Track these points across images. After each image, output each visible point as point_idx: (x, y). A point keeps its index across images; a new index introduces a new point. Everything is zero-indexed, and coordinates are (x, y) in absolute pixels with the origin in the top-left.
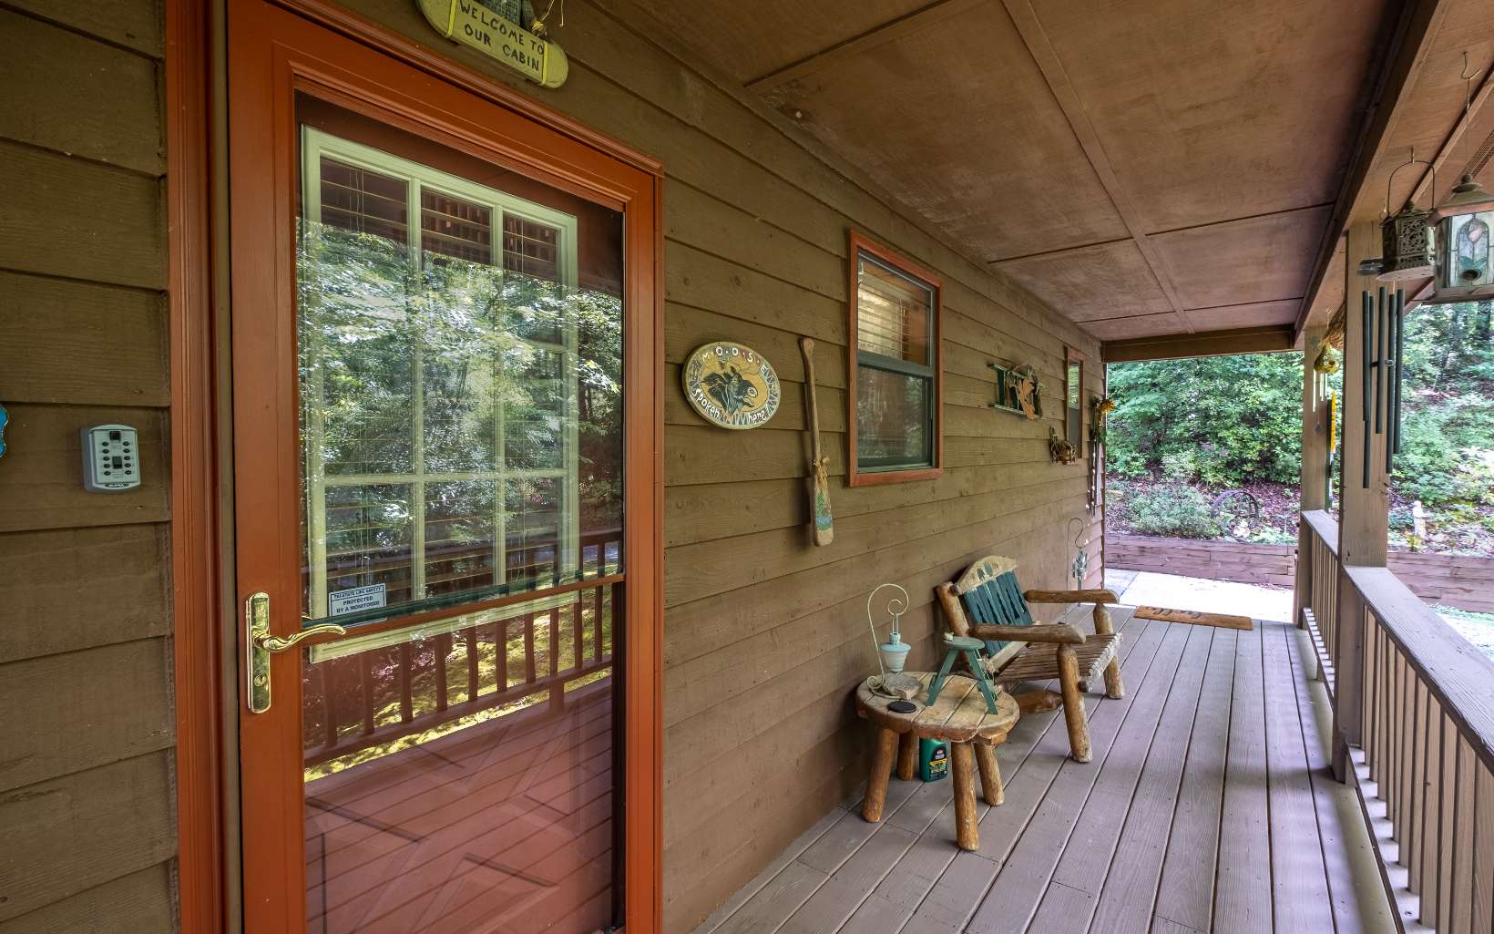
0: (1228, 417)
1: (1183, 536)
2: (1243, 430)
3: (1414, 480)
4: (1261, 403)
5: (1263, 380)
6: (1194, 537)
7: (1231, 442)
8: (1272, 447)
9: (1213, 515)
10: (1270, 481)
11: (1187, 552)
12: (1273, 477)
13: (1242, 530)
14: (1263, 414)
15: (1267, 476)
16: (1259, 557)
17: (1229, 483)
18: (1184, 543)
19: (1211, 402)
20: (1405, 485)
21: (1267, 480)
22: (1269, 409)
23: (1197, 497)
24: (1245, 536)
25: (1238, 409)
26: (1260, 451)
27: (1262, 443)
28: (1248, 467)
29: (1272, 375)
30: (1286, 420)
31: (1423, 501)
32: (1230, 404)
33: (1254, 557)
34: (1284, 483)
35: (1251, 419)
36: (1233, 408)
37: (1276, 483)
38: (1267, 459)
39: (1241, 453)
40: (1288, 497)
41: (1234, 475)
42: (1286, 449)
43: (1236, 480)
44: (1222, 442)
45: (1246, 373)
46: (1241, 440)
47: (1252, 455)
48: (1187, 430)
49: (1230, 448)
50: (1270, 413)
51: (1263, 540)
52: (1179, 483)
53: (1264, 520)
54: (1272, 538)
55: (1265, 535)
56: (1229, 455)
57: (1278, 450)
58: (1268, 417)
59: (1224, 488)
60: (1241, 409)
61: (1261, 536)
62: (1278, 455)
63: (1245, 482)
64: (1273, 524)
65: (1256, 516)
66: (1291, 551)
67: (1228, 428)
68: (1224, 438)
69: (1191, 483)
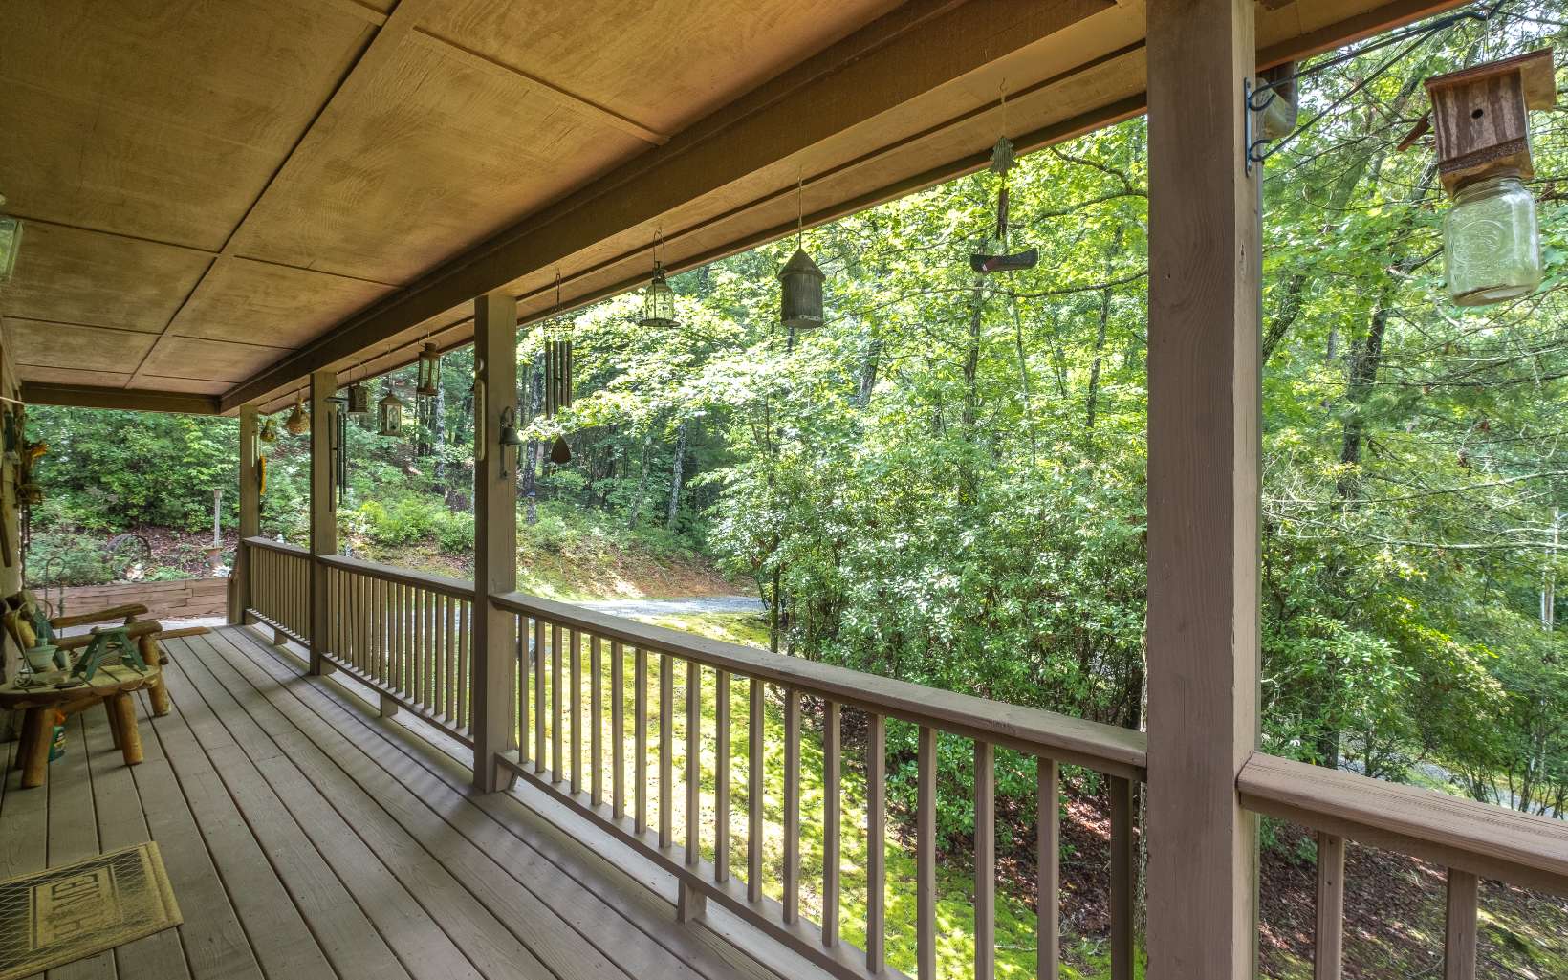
0: (114, 462)
1: (72, 585)
2: (129, 477)
3: (274, 519)
4: (149, 451)
5: (148, 429)
6: (85, 584)
7: (115, 486)
8: (156, 492)
9: (105, 560)
10: (155, 525)
11: (80, 600)
12: (157, 521)
13: (137, 572)
14: (147, 460)
15: (152, 519)
16: (160, 594)
17: (113, 529)
18: (77, 592)
19: (93, 446)
20: (268, 523)
21: (152, 524)
22: (155, 455)
23: (88, 543)
24: (141, 577)
25: (124, 455)
26: (146, 496)
27: (148, 488)
28: (132, 512)
29: (157, 425)
30: (171, 468)
31: (284, 534)
32: (115, 449)
33: (155, 595)
34: (169, 526)
35: (133, 466)
36: (120, 454)
37: (160, 526)
38: (152, 504)
39: (126, 498)
40: (175, 539)
41: (118, 520)
42: (171, 494)
43: (120, 525)
44: (106, 488)
45: (129, 420)
46: (126, 486)
47: (139, 500)
48: (61, 473)
49: (113, 492)
50: (156, 461)
51: (159, 579)
52: (65, 530)
53: (155, 560)
54: (169, 576)
55: (161, 574)
56: (113, 499)
57: (164, 495)
58: (153, 465)
59: (109, 533)
60: (126, 455)
61: (157, 575)
62: (162, 500)
63: (130, 526)
64: (165, 563)
65: (148, 558)
66: (189, 584)
67: (112, 473)
68: (109, 483)
69: (79, 530)
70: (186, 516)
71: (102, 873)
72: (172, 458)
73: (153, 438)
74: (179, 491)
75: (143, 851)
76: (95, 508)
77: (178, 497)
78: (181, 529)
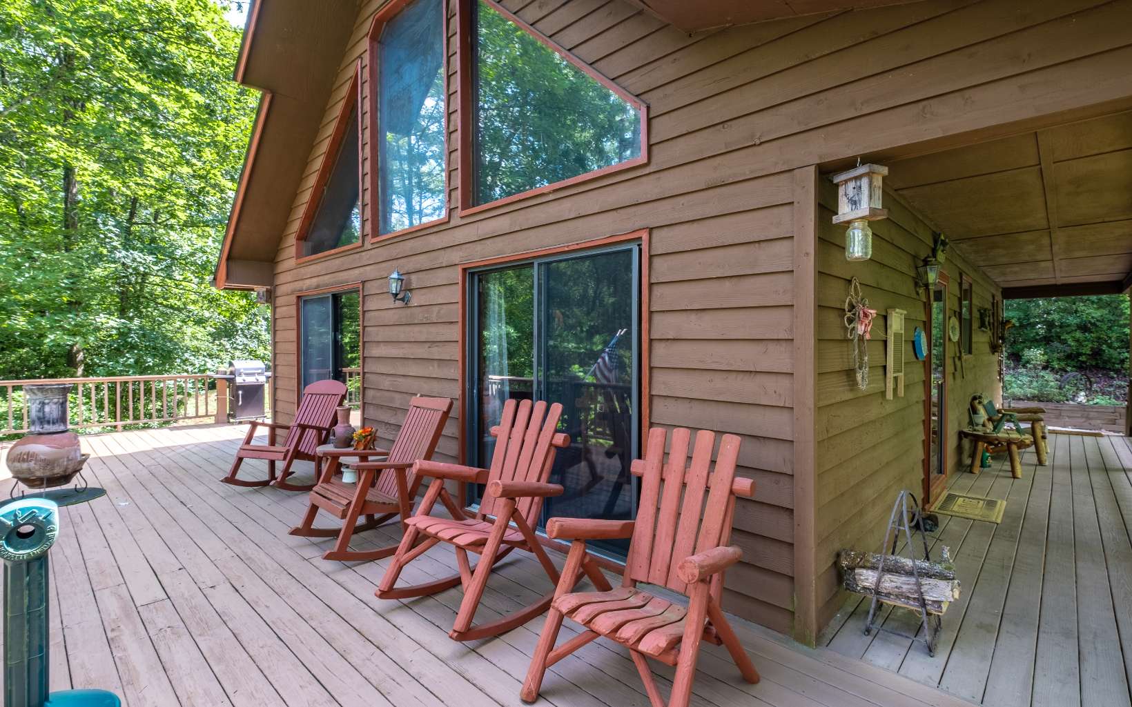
0: (1069, 326)
1: (1040, 401)
2: (1078, 334)
4: (1093, 318)
5: (1093, 304)
6: (1048, 401)
7: (1071, 342)
8: (1100, 345)
9: (1060, 388)
10: (1099, 367)
12: (1101, 365)
13: (1082, 397)
14: (1092, 324)
15: (1097, 364)
16: (1095, 414)
17: (1069, 369)
19: (1056, 316)
21: (1097, 367)
22: (1098, 321)
23: (1049, 376)
24: (1084, 401)
25: (1075, 321)
26: (1092, 348)
27: (1093, 342)
28: (1083, 358)
30: (1110, 328)
32: (1069, 318)
33: (1092, 413)
34: (1109, 369)
35: (1084, 328)
36: (1072, 321)
37: (1104, 368)
38: (1097, 353)
39: (1077, 349)
40: (1113, 378)
41: (1073, 363)
42: (1110, 346)
43: (1074, 367)
44: (1064, 342)
46: (1077, 341)
47: (1086, 350)
48: (1038, 334)
49: (1070, 346)
50: (1098, 323)
51: (1097, 403)
52: (1035, 368)
53: (1097, 391)
54: (1103, 402)
55: (1098, 400)
56: (1069, 350)
57: (1104, 347)
58: (1097, 326)
59: (1066, 371)
60: (1077, 321)
61: (1095, 401)
62: (1104, 351)
63: (1081, 367)
64: (1103, 394)
65: (1090, 389)
66: (1117, 410)
67: (1068, 333)
68: (1065, 339)
69: (1045, 368)
70: (1122, 361)
71: (981, 502)
72: (1110, 321)
73: (1096, 309)
74: (1116, 345)
75: (999, 502)
76: (1056, 355)
77: (1115, 349)
78: (1118, 372)
